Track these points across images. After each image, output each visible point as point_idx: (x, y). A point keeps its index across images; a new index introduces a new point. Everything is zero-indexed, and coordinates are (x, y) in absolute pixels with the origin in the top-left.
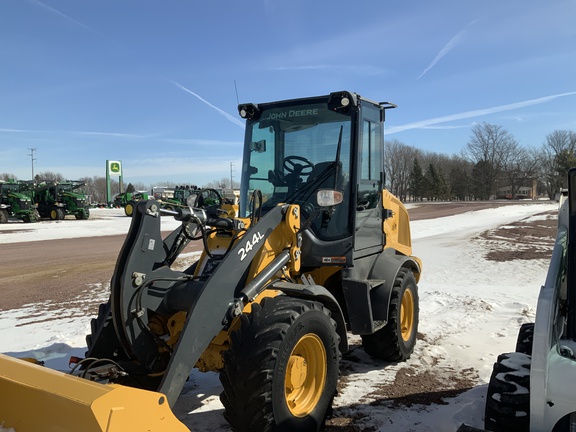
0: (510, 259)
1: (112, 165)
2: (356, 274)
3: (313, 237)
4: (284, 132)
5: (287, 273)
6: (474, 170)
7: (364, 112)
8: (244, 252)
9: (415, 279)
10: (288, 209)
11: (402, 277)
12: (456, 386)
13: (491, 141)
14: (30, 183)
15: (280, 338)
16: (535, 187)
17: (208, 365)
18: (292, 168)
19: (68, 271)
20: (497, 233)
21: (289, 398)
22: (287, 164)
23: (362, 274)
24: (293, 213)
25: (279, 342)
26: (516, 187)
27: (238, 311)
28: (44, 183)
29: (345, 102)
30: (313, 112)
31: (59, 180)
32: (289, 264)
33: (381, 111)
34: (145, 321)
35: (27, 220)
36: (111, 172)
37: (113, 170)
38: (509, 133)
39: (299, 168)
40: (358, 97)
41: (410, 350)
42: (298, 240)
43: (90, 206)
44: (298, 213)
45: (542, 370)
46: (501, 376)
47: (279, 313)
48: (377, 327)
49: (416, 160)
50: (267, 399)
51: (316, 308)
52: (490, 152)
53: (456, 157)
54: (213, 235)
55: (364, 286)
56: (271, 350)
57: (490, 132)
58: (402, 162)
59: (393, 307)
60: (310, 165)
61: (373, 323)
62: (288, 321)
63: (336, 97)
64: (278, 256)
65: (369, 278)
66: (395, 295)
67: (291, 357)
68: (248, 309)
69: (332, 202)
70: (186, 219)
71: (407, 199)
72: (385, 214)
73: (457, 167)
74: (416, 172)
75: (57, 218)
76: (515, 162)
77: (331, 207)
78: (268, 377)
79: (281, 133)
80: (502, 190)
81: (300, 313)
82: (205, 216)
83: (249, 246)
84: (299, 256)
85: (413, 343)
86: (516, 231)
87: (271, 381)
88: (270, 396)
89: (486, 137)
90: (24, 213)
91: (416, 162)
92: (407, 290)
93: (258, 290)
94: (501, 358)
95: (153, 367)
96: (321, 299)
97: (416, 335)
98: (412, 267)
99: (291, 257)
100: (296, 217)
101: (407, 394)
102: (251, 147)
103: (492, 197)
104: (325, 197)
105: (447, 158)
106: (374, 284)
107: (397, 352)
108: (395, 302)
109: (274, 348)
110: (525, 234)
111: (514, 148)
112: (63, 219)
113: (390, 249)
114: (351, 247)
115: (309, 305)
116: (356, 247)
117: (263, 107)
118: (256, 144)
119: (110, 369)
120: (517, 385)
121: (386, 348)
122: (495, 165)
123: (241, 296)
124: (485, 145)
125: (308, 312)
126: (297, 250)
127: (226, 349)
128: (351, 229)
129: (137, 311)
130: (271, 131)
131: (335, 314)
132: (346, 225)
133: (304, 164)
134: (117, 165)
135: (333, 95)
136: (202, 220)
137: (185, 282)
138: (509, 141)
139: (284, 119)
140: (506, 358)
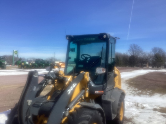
1: (15, 51)
4: (80, 45)
6: (130, 58)
8: (70, 91)
10: (85, 74)
13: (135, 49)
16: (148, 64)
22: (83, 57)
23: (108, 97)
26: (142, 64)
29: (105, 36)
30: (93, 39)
32: (85, 94)
33: (115, 40)
34: (32, 120)
36: (14, 54)
37: (15, 53)
38: (140, 47)
39: (86, 58)
40: (109, 35)
42: (88, 85)
43: (7, 65)
44: (88, 75)
47: (84, 116)
48: (113, 117)
52: (135, 53)
57: (135, 47)
59: (118, 109)
70: (48, 78)
72: (115, 75)
76: (142, 56)
80: (138, 64)
83: (72, 89)
84: (88, 91)
85: (123, 121)
102: (69, 50)
106: (113, 101)
108: (119, 107)
111: (142, 52)
114: (106, 87)
118: (71, 49)
122: (136, 57)
123: (67, 108)
124: (133, 50)
126: (87, 89)
129: (29, 116)
130: (76, 45)
133: (88, 57)
138: (140, 50)
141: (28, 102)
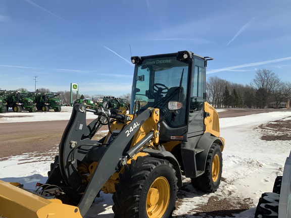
0: (274, 140)
1: (74, 85)
2: (188, 146)
3: (166, 125)
4: (155, 71)
5: (152, 144)
6: (257, 93)
7: (195, 62)
8: (129, 132)
9: (221, 149)
10: (153, 110)
11: (213, 148)
12: (240, 207)
13: (266, 78)
14: (33, 93)
15: (144, 178)
16: (288, 102)
17: (108, 190)
18: (157, 89)
19: (48, 137)
20: (267, 126)
21: (149, 210)
22: (155, 87)
23: (192, 146)
24: (156, 113)
25: (144, 181)
26: (279, 102)
27: (124, 163)
28: (40, 93)
29: (185, 56)
30: (169, 61)
31: (48, 92)
32: (153, 139)
33: (205, 61)
34: (76, 167)
35: (31, 111)
36: (73, 89)
37: (74, 88)
38: (275, 75)
39: (161, 90)
40: (192, 54)
41: (217, 186)
42: (158, 127)
43: (62, 105)
44: (158, 113)
45: (285, 204)
46: (263, 205)
47: (145, 165)
48: (199, 174)
49: (226, 87)
50: (136, 211)
51: (165, 163)
52: (265, 84)
53: (247, 86)
54: (115, 123)
55: (193, 152)
56: (139, 185)
57: (266, 74)
58: (219, 88)
59: (208, 164)
60: (167, 88)
61: (197, 172)
62: (149, 170)
63: (181, 54)
64: (147, 135)
65: (195, 148)
66: (209, 157)
67: (150, 189)
68: (129, 162)
69: (176, 108)
70: (100, 114)
71: (221, 106)
72: (205, 115)
73: (248, 91)
74: (226, 93)
75: (45, 111)
76: (278, 89)
77: (175, 110)
78: (137, 199)
79: (153, 72)
80: (271, 103)
81: (156, 166)
82: (110, 113)
83: (132, 129)
84: (158, 135)
85: (218, 183)
86: (278, 125)
87: (138, 201)
88: (138, 209)
89: (263, 76)
90: (30, 108)
91: (226, 88)
92: (216, 155)
93: (136, 153)
94: (264, 195)
95: (79, 190)
96: (168, 158)
97: (221, 179)
98: (219, 143)
99: (154, 136)
100: (157, 115)
101: (213, 210)
102: (137, 78)
103: (265, 107)
104: (173, 105)
105: (243, 86)
106: (198, 151)
107: (210, 188)
108: (209, 161)
109: (141, 184)
110: (283, 127)
111: (278, 82)
112: (48, 111)
113: (208, 133)
114: (186, 131)
115: (161, 162)
116: (189, 131)
117: (143, 58)
118: (140, 77)
119: (55, 191)
120: (272, 211)
121: (203, 185)
122: (268, 90)
123: (126, 155)
124: (262, 80)
125: (160, 166)
126: (157, 132)
127: (118, 182)
128: (186, 122)
129: (72, 161)
130: (148, 70)
131: (175, 167)
132: (184, 120)
133: (163, 87)
134: (76, 86)
135: (179, 52)
136: (108, 115)
137: (97, 146)
138: (275, 78)
139: (154, 64)
140: (266, 195)
141: (71, 144)
